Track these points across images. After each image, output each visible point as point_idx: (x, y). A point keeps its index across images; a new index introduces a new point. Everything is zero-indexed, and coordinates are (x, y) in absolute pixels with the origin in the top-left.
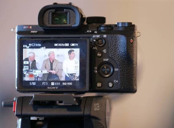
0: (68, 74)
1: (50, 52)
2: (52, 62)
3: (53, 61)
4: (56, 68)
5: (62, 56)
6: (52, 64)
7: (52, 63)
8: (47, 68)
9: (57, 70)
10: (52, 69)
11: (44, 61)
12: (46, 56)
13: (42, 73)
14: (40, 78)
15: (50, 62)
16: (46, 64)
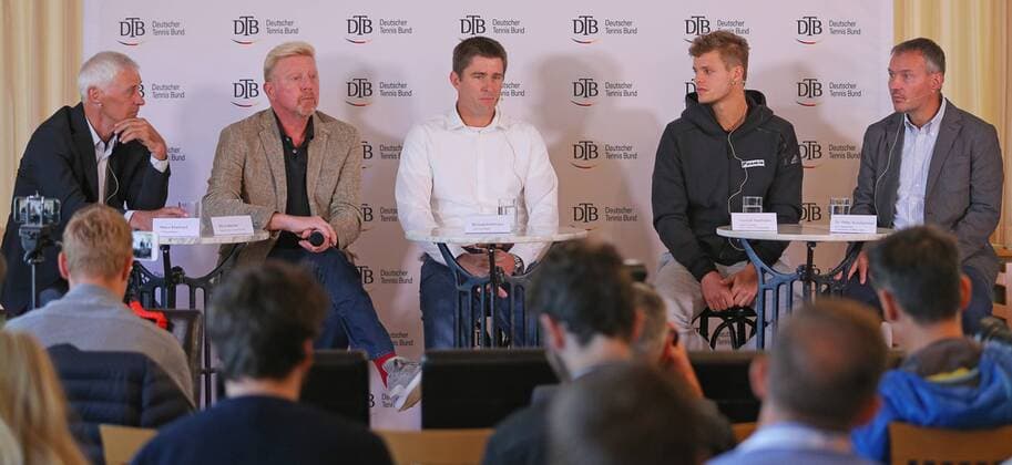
1: (279, 48)
2: (297, 137)
3: (309, 133)
4: (341, 192)
5: (397, 89)
6: (296, 160)
7: (304, 148)
8: (251, 193)
9: (347, 216)
10: (298, 203)
11: (224, 136)
13: (207, 241)
14: (192, 284)
15: (284, 136)
16: (249, 159)
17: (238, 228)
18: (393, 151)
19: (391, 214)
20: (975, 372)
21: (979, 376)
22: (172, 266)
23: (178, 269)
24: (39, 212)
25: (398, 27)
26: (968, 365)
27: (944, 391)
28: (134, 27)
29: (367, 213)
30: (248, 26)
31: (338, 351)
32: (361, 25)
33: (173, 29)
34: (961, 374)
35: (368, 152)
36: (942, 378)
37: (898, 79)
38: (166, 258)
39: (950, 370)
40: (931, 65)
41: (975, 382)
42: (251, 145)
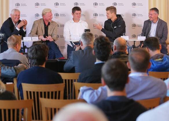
0: (71, 42)
5: (63, 15)
8: (38, 33)
12: (37, 15)
14: (28, 48)
16: (38, 27)
17: (36, 39)
18: (63, 26)
19: (62, 37)
20: (162, 59)
21: (163, 60)
22: (24, 45)
23: (25, 46)
24: (1, 36)
25: (63, 4)
26: (161, 58)
27: (157, 62)
28: (18, 5)
29: (58, 36)
30: (37, 4)
31: (54, 60)
32: (57, 4)
33: (24, 5)
34: (160, 59)
35: (58, 26)
36: (157, 60)
37: (150, 15)
38: (23, 44)
39: (158, 59)
40: (156, 13)
41: (162, 61)
42: (39, 25)
